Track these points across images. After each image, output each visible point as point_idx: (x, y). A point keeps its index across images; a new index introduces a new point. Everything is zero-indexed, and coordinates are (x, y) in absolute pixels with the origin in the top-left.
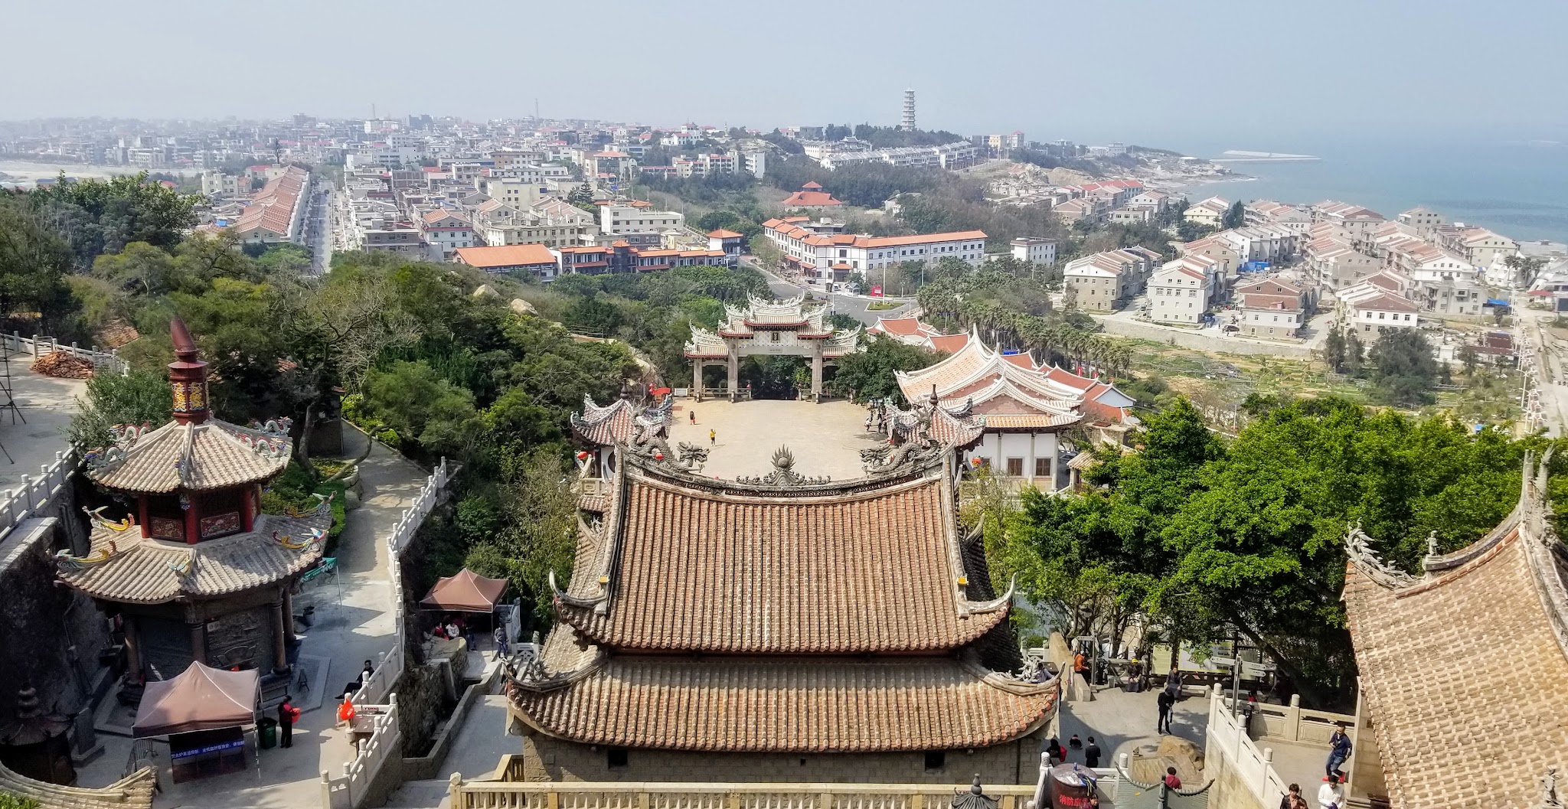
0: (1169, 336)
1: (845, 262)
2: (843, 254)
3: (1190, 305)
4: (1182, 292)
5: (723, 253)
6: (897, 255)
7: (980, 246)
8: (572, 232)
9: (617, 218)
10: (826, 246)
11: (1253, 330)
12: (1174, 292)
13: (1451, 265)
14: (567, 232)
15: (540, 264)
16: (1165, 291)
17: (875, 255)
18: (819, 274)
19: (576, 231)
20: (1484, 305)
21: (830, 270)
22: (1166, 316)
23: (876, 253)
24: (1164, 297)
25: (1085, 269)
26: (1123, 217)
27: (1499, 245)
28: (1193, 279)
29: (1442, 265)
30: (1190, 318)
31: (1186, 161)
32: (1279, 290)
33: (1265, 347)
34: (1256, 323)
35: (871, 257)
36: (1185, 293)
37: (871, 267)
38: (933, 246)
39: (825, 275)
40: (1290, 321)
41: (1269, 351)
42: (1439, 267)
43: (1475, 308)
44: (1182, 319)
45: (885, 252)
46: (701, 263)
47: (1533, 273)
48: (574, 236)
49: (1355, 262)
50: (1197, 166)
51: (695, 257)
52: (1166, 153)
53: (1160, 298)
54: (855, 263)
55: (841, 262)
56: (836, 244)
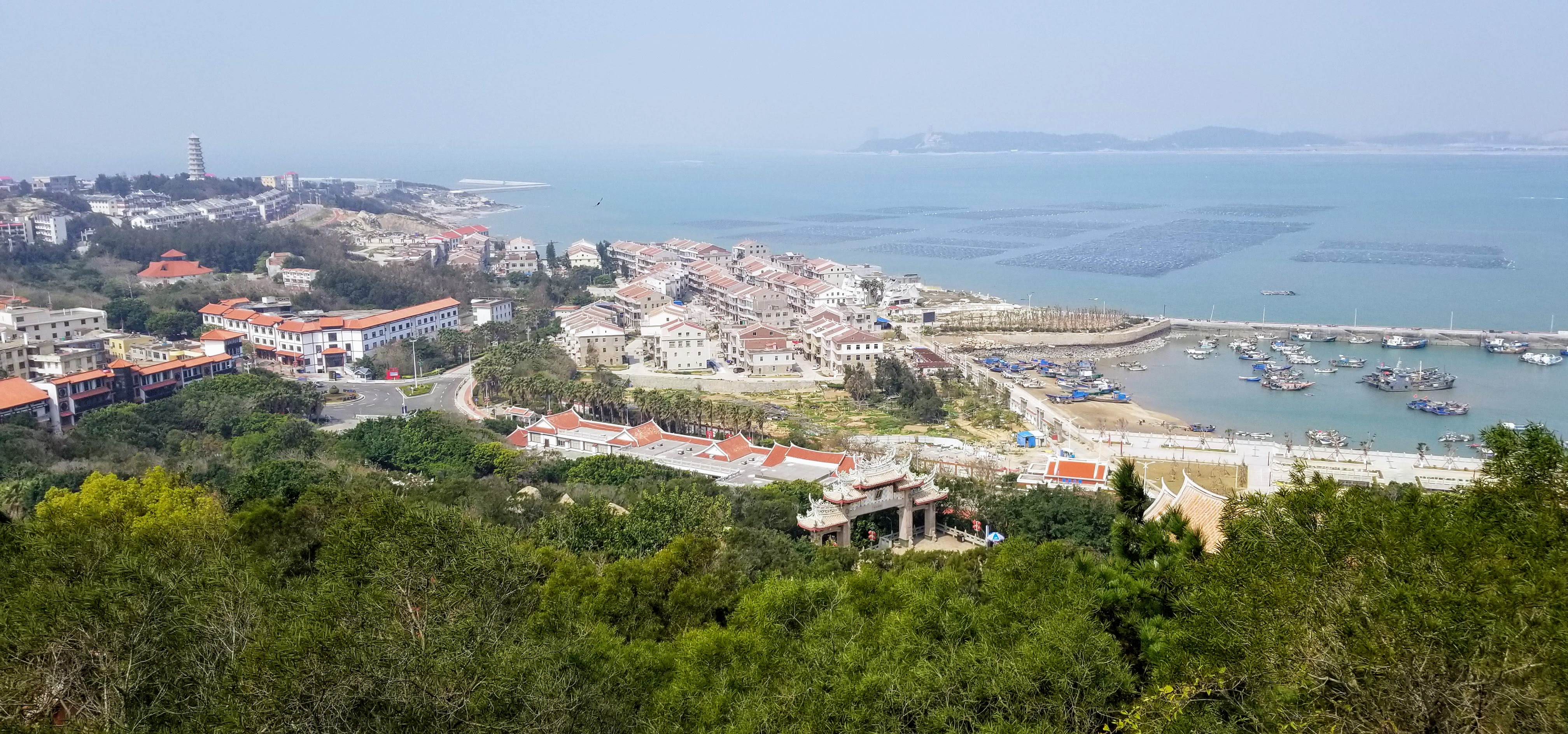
0: (695, 384)
1: (336, 346)
2: (333, 337)
3: (699, 353)
4: (691, 343)
5: (228, 357)
6: (387, 333)
7: (455, 313)
8: (20, 353)
9: (22, 324)
10: (312, 332)
11: (760, 370)
12: (684, 343)
13: (838, 294)
14: (15, 354)
15: (29, 404)
16: (677, 344)
17: (370, 336)
18: (308, 362)
19: (25, 352)
20: (875, 324)
21: (319, 355)
22: (680, 365)
23: (369, 333)
24: (676, 349)
25: (594, 329)
26: (518, 265)
27: (840, 271)
28: (700, 331)
29: (832, 294)
30: (701, 364)
31: (455, 194)
32: (771, 333)
33: (779, 384)
34: (761, 364)
35: (366, 338)
36: (693, 344)
37: (367, 348)
38: (417, 319)
39: (314, 360)
40: (787, 358)
41: (784, 387)
42: (830, 296)
43: (870, 326)
44: (694, 366)
45: (377, 331)
46: (207, 372)
47: (879, 293)
48: (25, 358)
49: (768, 298)
50: (466, 199)
51: (200, 366)
52: (434, 187)
53: (673, 350)
54: (348, 347)
55: (331, 346)
56: (324, 328)
